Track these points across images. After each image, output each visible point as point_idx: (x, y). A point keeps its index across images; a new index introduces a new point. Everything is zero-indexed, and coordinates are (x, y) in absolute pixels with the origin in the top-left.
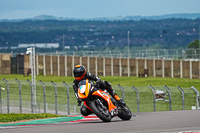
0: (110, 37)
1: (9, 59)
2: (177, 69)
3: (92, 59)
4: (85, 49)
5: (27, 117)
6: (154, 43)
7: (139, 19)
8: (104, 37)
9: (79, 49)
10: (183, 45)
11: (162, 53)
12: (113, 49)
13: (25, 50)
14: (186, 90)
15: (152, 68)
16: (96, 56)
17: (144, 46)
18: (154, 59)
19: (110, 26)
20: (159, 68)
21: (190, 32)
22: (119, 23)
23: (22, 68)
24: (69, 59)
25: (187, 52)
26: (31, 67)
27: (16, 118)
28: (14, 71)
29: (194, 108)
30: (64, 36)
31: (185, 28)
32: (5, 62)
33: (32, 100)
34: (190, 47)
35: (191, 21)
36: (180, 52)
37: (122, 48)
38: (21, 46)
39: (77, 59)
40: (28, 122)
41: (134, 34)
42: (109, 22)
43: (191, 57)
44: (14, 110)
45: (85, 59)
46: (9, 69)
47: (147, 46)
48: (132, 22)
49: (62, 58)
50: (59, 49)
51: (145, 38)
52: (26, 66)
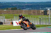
1: (43, 11)
5: (48, 26)
13: (47, 9)
23: (46, 14)
26: (49, 13)
27: (45, 26)
28: (44, 14)
32: (42, 12)
33: (49, 22)
38: (46, 8)
40: (48, 27)
44: (44, 24)
46: (43, 14)
52: (48, 13)
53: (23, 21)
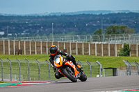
0: (39, 27)
2: (86, 49)
3: (28, 43)
4: (23, 36)
6: (70, 31)
7: (60, 15)
8: (36, 27)
9: (18, 36)
10: (90, 33)
11: (76, 38)
12: (42, 35)
14: (93, 64)
15: (69, 48)
16: (30, 41)
17: (64, 33)
18: (71, 42)
19: (40, 20)
20: (74, 49)
21: (96, 23)
22: (46, 17)
24: (12, 42)
25: (93, 37)
29: (98, 76)
30: (8, 27)
31: (91, 21)
34: (95, 34)
35: (96, 15)
36: (88, 37)
37: (48, 35)
39: (17, 42)
41: (57, 25)
42: (39, 17)
43: (96, 41)
45: (22, 43)
47: (66, 33)
48: (55, 16)
49: (6, 42)
50: (5, 36)
51: (64, 27)
53: (65, 62)
